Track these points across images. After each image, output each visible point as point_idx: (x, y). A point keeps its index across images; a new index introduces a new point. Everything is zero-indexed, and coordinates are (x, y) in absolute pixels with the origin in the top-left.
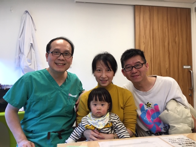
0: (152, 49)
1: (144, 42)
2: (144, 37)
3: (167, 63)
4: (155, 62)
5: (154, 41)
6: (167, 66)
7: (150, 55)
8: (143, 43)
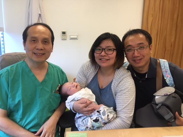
0: (160, 22)
1: (152, 14)
2: (153, 9)
3: (173, 37)
4: (161, 36)
5: (163, 13)
6: (173, 40)
7: (157, 28)
8: (151, 16)
